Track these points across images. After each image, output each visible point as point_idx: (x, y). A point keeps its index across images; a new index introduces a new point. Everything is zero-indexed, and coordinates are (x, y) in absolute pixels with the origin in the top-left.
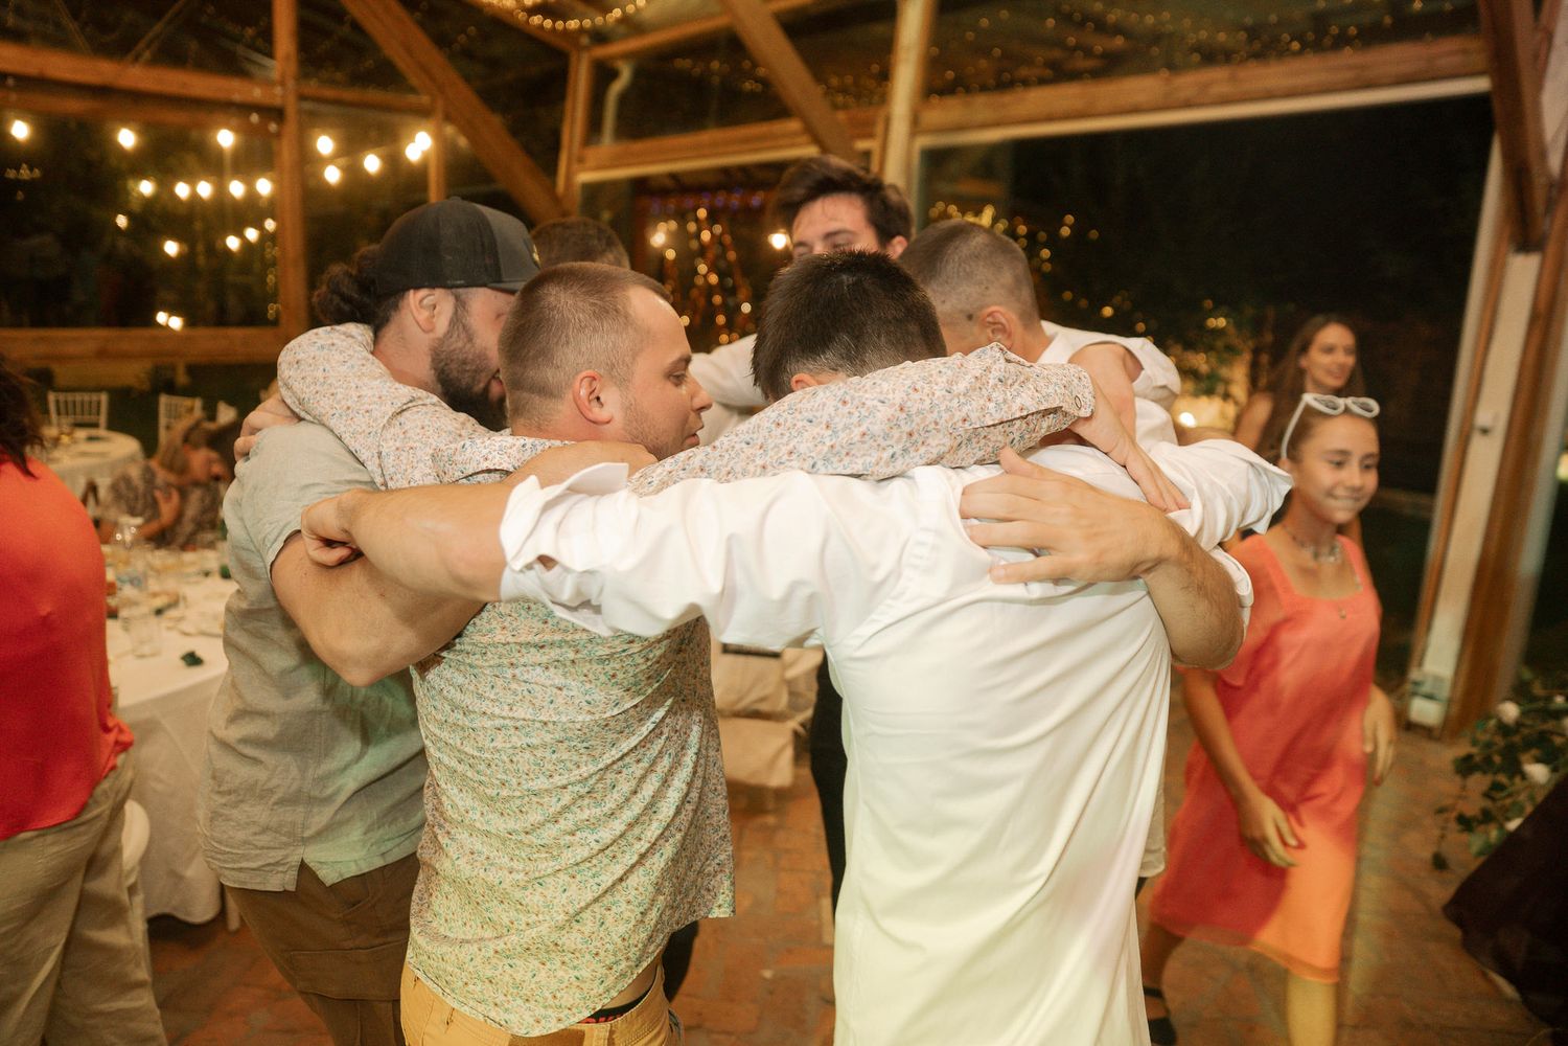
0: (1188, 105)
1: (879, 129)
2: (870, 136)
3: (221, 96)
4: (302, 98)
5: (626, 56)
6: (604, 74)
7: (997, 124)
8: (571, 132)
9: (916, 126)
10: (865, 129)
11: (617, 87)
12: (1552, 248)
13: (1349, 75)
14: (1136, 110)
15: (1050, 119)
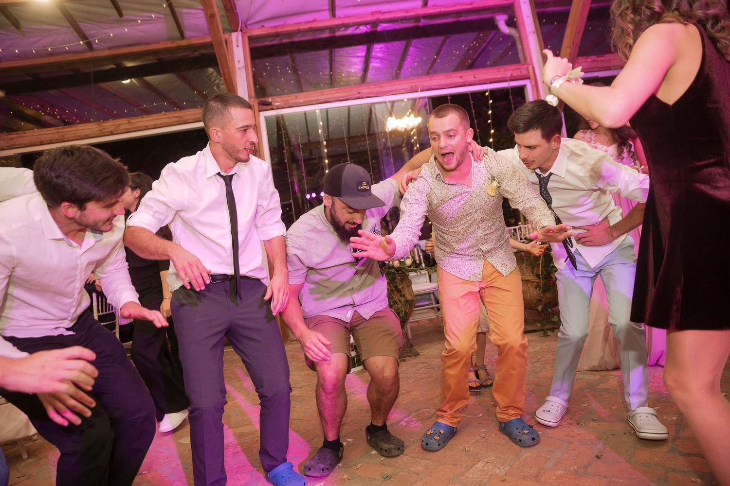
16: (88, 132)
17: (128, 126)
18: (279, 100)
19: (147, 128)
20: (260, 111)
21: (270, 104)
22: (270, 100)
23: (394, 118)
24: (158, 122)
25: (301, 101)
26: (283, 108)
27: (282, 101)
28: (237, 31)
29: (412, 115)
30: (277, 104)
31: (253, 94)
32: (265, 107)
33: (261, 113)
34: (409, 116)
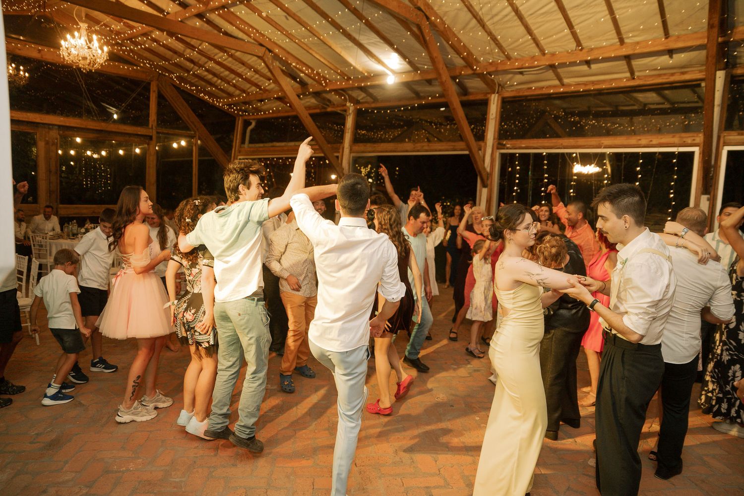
0: (418, 151)
1: (341, 151)
2: (339, 152)
3: (135, 133)
4: (158, 133)
5: (254, 119)
6: (247, 123)
7: (373, 152)
8: (236, 143)
9: (351, 151)
10: (337, 150)
11: (250, 128)
12: (489, 187)
13: (452, 147)
14: (407, 151)
15: (386, 152)
16: (408, 149)
17: (426, 148)
18: (509, 143)
19: (436, 151)
20: (498, 148)
21: (505, 145)
22: (504, 143)
23: (580, 165)
24: (443, 148)
25: (523, 146)
26: (511, 149)
27: (511, 144)
28: (494, 93)
29: (593, 165)
30: (508, 146)
31: (496, 136)
32: (500, 146)
33: (498, 150)
34: (590, 165)
